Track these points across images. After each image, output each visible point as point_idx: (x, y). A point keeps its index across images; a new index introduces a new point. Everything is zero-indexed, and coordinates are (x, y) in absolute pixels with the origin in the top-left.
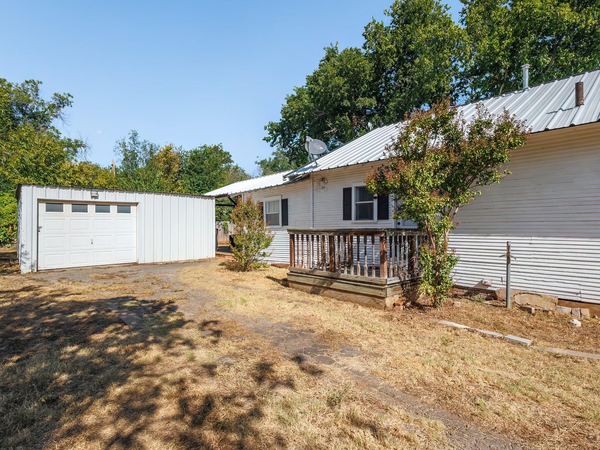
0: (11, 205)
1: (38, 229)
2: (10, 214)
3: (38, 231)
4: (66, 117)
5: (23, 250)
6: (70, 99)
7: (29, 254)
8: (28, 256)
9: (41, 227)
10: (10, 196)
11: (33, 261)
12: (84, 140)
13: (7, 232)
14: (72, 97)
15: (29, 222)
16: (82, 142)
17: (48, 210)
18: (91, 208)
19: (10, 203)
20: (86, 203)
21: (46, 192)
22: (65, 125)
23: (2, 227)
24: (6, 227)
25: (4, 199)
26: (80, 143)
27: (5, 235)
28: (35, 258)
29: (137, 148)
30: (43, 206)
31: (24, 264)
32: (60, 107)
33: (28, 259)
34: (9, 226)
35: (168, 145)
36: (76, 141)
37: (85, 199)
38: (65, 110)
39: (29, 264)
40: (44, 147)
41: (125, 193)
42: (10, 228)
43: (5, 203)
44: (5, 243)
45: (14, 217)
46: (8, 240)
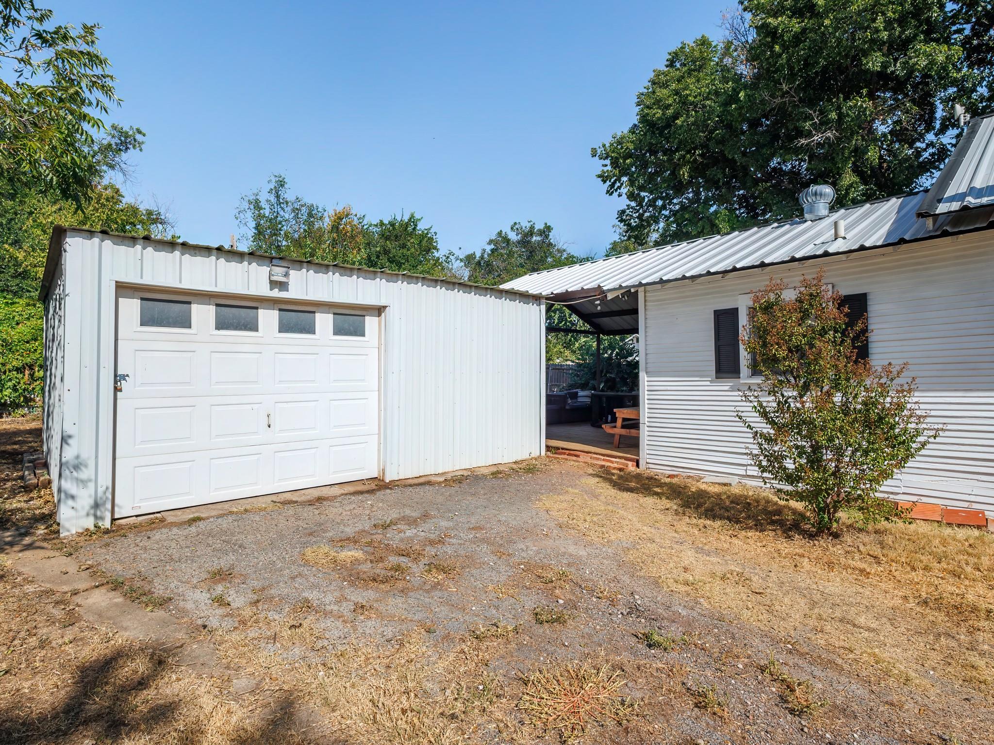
0: (28, 324)
1: (116, 382)
2: (28, 342)
3: (117, 390)
4: (131, 169)
5: (69, 454)
6: (139, 137)
7: (86, 466)
8: (84, 474)
9: (124, 377)
10: (28, 305)
11: (100, 490)
12: (162, 211)
13: (19, 383)
14: (144, 135)
15: (90, 360)
16: (159, 214)
17: (146, 321)
18: (268, 318)
19: (28, 319)
20: (255, 303)
21: (141, 260)
22: (128, 183)
23: (10, 371)
24: (18, 370)
25: (14, 311)
26: (155, 217)
27: (15, 389)
28: (105, 480)
29: (282, 213)
30: (131, 307)
31: (70, 502)
32: (120, 150)
33: (83, 483)
34: (24, 368)
35: (339, 209)
36: (149, 213)
37: (253, 291)
38: (129, 157)
39: (85, 498)
40: (98, 203)
41: (355, 277)
42: (27, 372)
43: (16, 318)
44: (16, 405)
45: (35, 350)
46: (22, 399)
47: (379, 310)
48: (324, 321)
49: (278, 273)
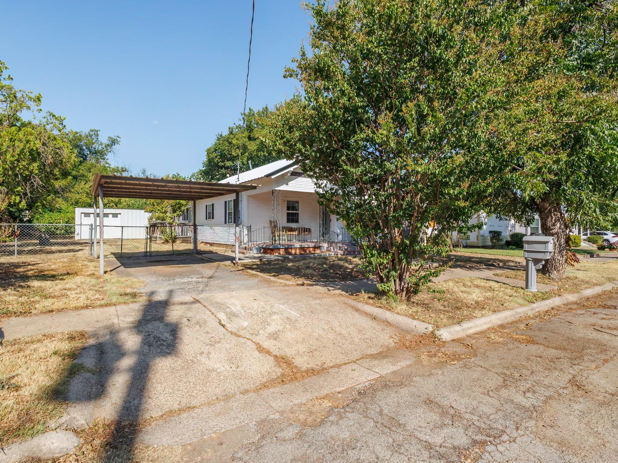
4: (116, 151)
14: (120, 138)
32: (112, 145)
36: (122, 168)
38: (115, 147)
47: (120, 214)
48: (110, 216)
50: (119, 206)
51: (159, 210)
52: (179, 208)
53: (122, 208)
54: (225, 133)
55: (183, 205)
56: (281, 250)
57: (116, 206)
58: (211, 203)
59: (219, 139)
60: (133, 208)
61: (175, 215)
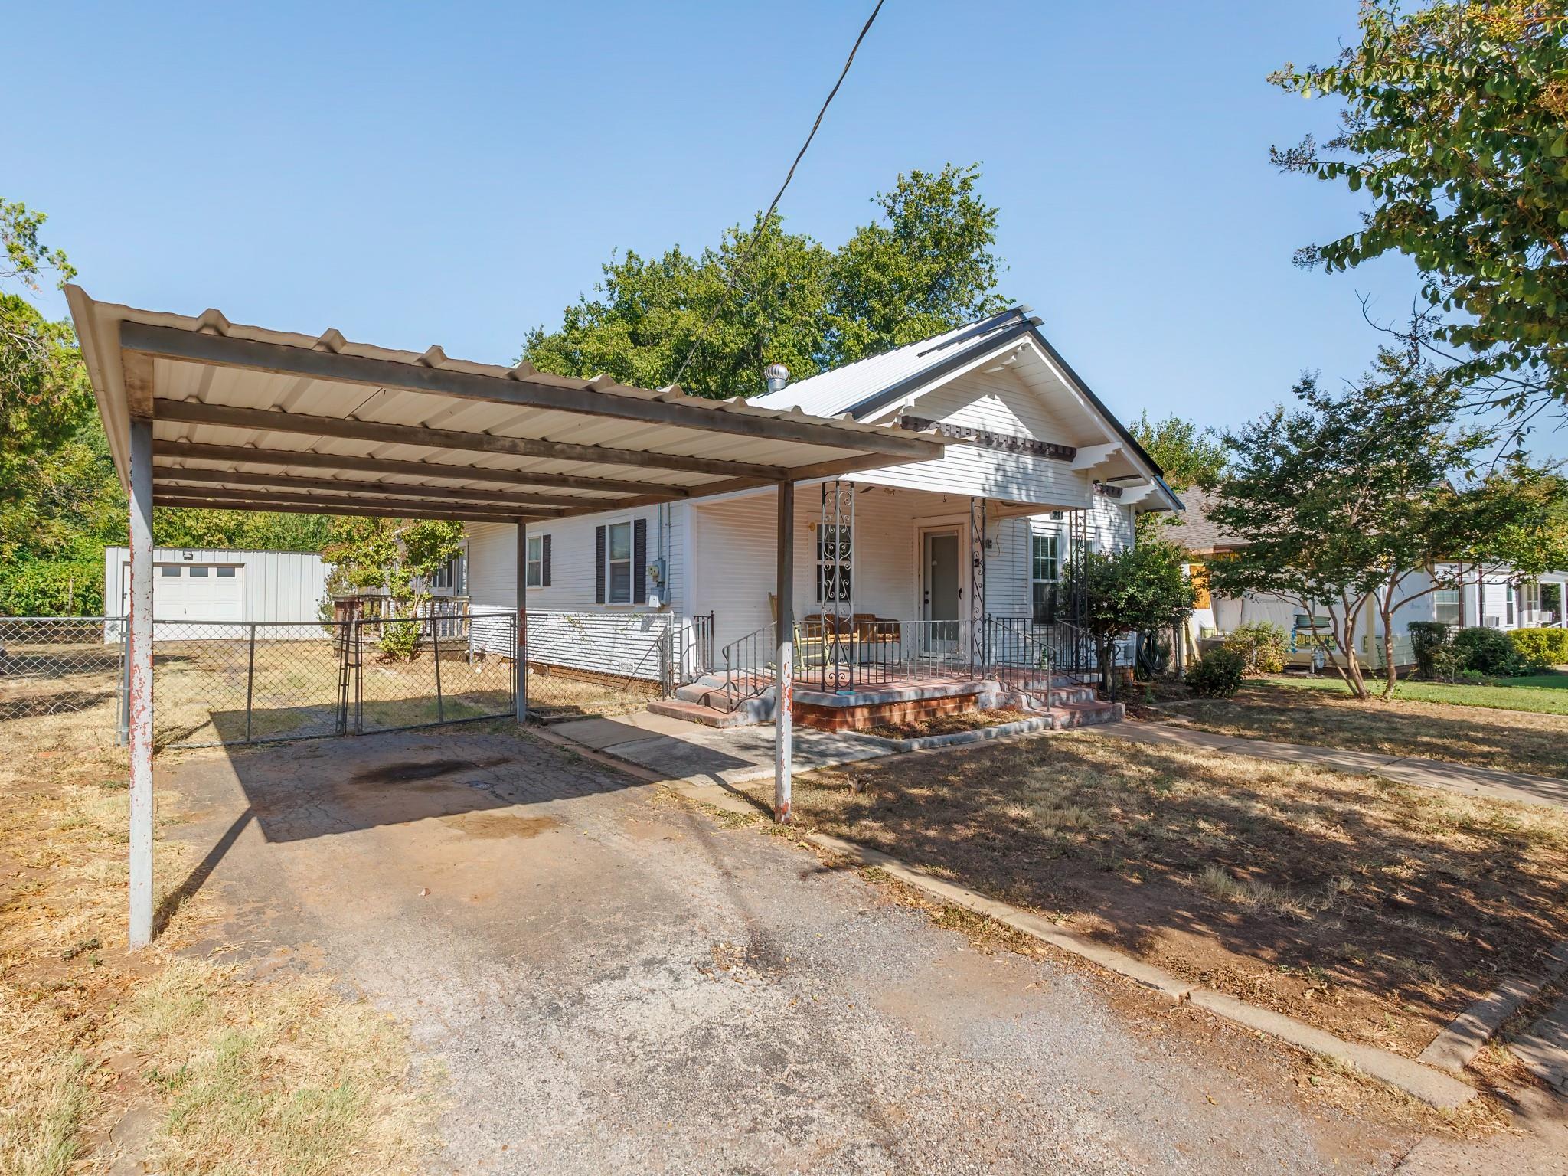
18: (185, 571)
20: (179, 566)
37: (178, 561)
41: (227, 552)
47: (242, 566)
48: (213, 572)
49: (188, 554)
50: (237, 541)
51: (366, 555)
52: (433, 549)
53: (247, 549)
54: (554, 327)
55: (443, 539)
56: (858, 712)
57: (231, 541)
58: (541, 535)
59: (533, 346)
60: (280, 549)
61: (418, 570)
